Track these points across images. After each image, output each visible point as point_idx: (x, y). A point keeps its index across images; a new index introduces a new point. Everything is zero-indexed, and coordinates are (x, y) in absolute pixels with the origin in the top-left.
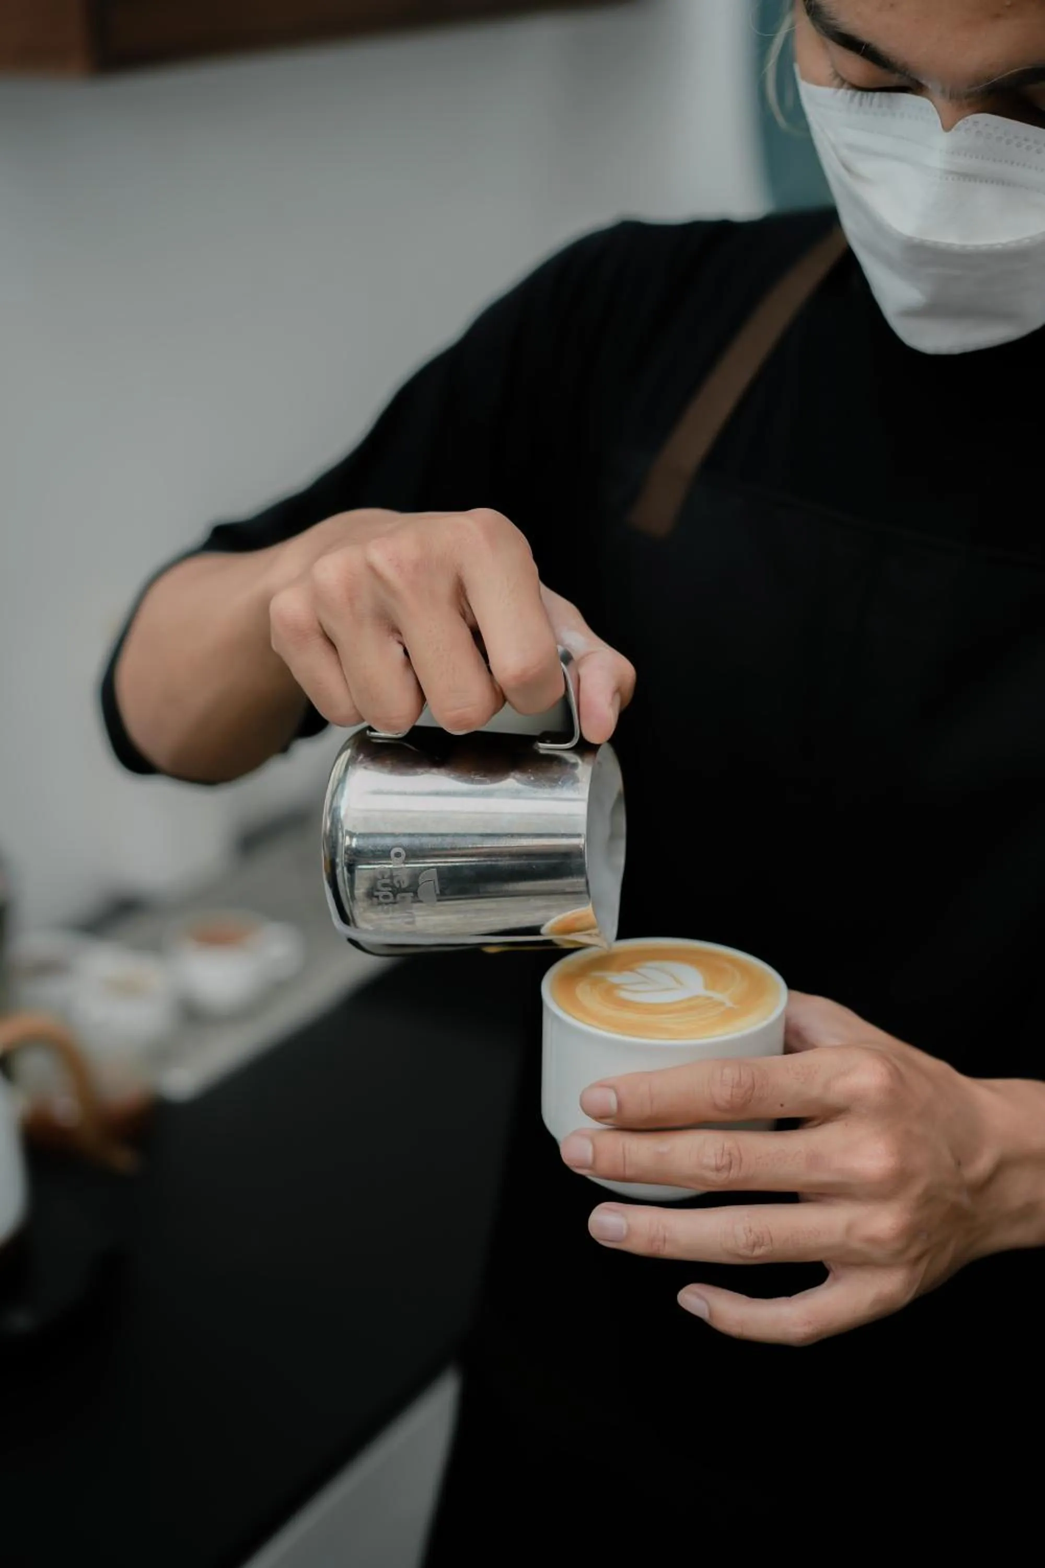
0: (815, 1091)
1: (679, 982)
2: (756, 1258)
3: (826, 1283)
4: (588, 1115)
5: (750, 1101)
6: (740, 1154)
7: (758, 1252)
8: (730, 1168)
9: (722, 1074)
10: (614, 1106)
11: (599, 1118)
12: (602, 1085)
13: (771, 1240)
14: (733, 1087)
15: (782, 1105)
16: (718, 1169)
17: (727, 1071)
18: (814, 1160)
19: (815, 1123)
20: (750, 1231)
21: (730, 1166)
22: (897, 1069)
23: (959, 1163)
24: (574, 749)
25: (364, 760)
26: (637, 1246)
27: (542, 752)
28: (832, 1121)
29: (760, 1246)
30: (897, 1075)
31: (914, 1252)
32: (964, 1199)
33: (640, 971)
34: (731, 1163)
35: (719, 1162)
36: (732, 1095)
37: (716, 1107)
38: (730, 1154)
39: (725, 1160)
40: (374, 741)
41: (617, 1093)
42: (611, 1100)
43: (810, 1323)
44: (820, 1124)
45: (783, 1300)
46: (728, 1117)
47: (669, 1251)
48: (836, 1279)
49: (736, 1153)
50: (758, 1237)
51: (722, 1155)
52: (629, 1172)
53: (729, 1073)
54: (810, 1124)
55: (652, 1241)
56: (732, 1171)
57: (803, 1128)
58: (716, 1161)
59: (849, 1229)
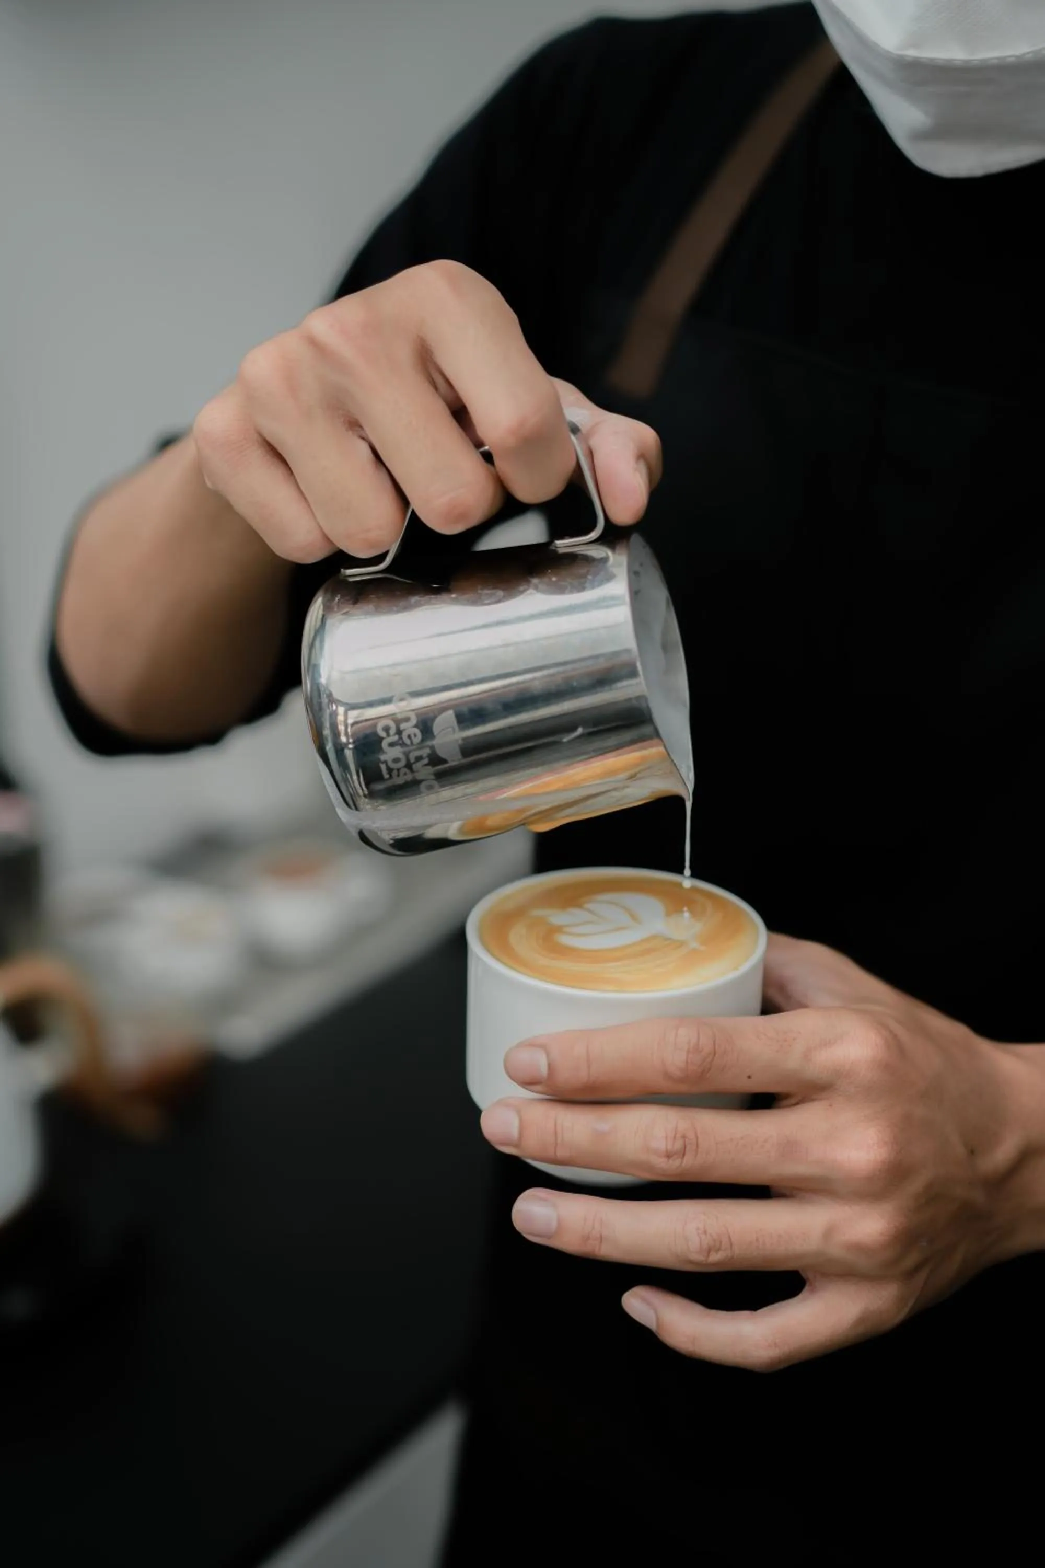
0: (792, 1062)
1: (634, 917)
2: (714, 1264)
3: (800, 1296)
4: (514, 1081)
5: (709, 1069)
6: (697, 1138)
7: (715, 1257)
8: (684, 1155)
9: (676, 1035)
10: (544, 1070)
11: (528, 1083)
12: (531, 1044)
13: (731, 1245)
14: (688, 1052)
15: (749, 1077)
16: (669, 1155)
17: (682, 1031)
18: (789, 1147)
19: (793, 1101)
20: (705, 1232)
21: (683, 1153)
22: (895, 1036)
23: (972, 1152)
24: (599, 541)
25: (342, 600)
26: (569, 1243)
27: (561, 551)
28: (813, 1100)
29: (719, 1250)
30: (896, 1046)
31: (910, 1261)
32: (978, 1196)
33: (587, 906)
34: (685, 1147)
35: (669, 1147)
36: (687, 1062)
37: (667, 1076)
38: (684, 1137)
39: (678, 1145)
40: (351, 580)
41: (548, 1055)
42: (541, 1063)
43: (776, 1345)
44: (797, 1104)
45: (746, 1313)
46: (683, 1088)
47: (607, 1251)
48: (813, 1290)
49: (691, 1135)
50: (714, 1241)
51: (675, 1138)
52: (561, 1153)
53: (686, 1035)
54: (785, 1102)
55: (586, 1238)
56: (686, 1158)
57: (779, 1107)
58: (666, 1145)
59: (829, 1233)
